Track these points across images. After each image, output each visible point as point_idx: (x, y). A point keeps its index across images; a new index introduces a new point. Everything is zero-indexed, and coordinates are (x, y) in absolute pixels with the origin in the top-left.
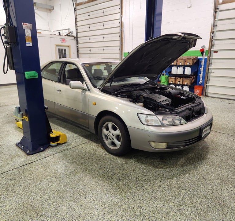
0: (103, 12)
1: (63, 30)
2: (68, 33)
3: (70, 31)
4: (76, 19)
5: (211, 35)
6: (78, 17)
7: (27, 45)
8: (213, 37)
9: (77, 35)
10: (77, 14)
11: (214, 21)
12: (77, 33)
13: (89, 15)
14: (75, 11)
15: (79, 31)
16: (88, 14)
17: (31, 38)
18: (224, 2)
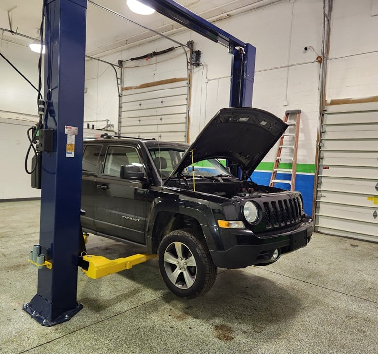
0: (162, 102)
1: (98, 122)
2: (106, 126)
3: (109, 124)
4: (120, 107)
5: (319, 144)
6: (123, 105)
7: (68, 155)
8: (320, 147)
9: (119, 131)
10: (123, 102)
11: (322, 127)
12: (119, 127)
13: (140, 105)
14: (119, 96)
15: (122, 124)
16: (139, 103)
17: (74, 146)
18: (333, 103)
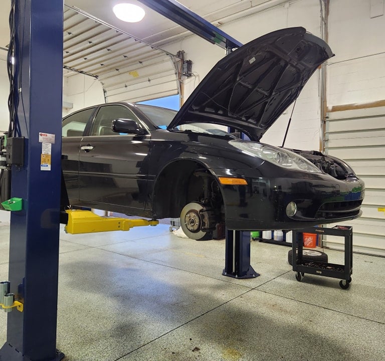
17: (50, 156)
18: (335, 109)
